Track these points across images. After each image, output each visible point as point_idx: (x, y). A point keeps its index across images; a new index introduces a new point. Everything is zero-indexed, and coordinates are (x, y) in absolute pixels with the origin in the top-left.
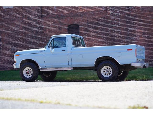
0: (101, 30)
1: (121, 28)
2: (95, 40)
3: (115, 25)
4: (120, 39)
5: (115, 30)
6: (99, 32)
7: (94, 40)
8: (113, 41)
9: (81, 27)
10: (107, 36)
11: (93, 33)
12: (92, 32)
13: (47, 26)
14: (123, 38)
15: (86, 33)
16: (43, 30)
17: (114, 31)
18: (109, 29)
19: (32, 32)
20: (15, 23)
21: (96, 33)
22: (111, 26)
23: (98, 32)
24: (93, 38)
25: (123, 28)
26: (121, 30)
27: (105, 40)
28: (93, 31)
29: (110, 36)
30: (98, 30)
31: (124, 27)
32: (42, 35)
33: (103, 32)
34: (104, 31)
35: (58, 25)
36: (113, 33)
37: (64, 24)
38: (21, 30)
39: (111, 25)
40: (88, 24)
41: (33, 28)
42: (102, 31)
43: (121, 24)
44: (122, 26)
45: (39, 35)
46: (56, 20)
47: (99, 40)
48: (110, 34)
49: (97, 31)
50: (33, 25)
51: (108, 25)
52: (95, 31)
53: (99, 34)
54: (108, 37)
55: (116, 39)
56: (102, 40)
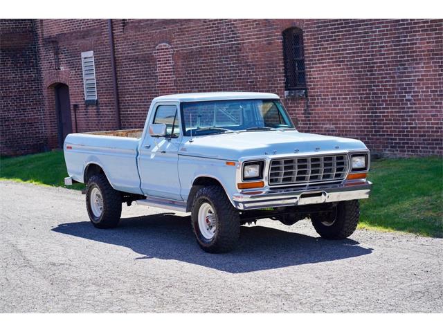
0: (344, 42)
1: (386, 38)
2: (335, 73)
3: (371, 28)
4: (383, 70)
5: (372, 44)
6: (343, 50)
7: (332, 73)
8: (371, 75)
9: (307, 36)
10: (358, 60)
11: (329, 51)
12: (327, 48)
13: (246, 32)
14: (389, 66)
15: (316, 53)
16: (239, 44)
17: (372, 48)
18: (360, 41)
19: (222, 49)
20: (193, 27)
21: (335, 51)
22: (366, 33)
23: (339, 51)
24: (331, 66)
25: (389, 38)
26: (385, 43)
27: (353, 72)
28: (330, 47)
29: (364, 60)
30: (338, 43)
31: (391, 34)
32: (239, 57)
33: (349, 50)
34: (351, 46)
35: (266, 30)
36: (369, 52)
37: (275, 29)
38: (204, 44)
39: (365, 29)
40: (319, 27)
41: (221, 39)
42: (347, 46)
43: (385, 27)
44: (387, 30)
45: (234, 57)
47: (342, 73)
48: (364, 56)
49: (337, 47)
50: (222, 32)
51: (357, 30)
52: (333, 47)
53: (341, 54)
54: (359, 64)
55: (376, 70)
56: (349, 72)
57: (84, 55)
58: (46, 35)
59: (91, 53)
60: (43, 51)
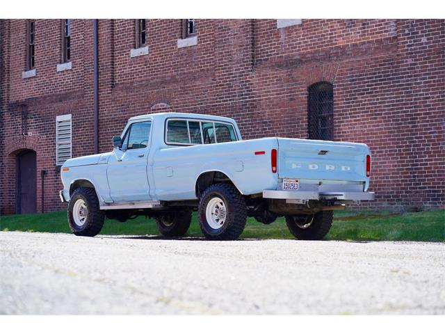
0: (382, 95)
1: (433, 89)
2: (369, 126)
3: (416, 80)
4: (428, 121)
5: (416, 95)
6: (380, 103)
7: (366, 127)
8: (413, 127)
9: (338, 90)
10: (398, 112)
11: (364, 105)
12: (361, 101)
13: (264, 89)
14: (435, 117)
15: (348, 107)
16: (254, 101)
17: (415, 99)
18: (401, 93)
19: (233, 106)
20: (199, 85)
21: (371, 104)
22: (409, 85)
23: (376, 103)
24: (365, 119)
25: (437, 89)
26: (431, 94)
27: (392, 124)
28: (365, 101)
29: (405, 112)
30: (376, 96)
31: (438, 85)
32: (253, 114)
33: (388, 102)
34: (391, 98)
35: (288, 86)
36: (411, 104)
37: (300, 84)
38: (211, 103)
39: (408, 81)
40: (353, 80)
41: (234, 96)
42: (386, 98)
43: (432, 78)
44: (434, 81)
45: (248, 114)
46: (283, 73)
47: (378, 126)
48: (406, 108)
49: (374, 100)
50: (235, 90)
51: (399, 82)
52: (369, 100)
53: (378, 107)
54: (399, 116)
55: (419, 122)
56: (386, 125)
57: (59, 118)
58: (12, 100)
59: (69, 117)
60: (7, 116)
